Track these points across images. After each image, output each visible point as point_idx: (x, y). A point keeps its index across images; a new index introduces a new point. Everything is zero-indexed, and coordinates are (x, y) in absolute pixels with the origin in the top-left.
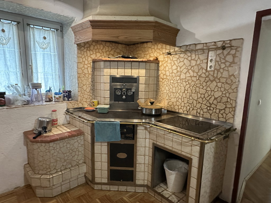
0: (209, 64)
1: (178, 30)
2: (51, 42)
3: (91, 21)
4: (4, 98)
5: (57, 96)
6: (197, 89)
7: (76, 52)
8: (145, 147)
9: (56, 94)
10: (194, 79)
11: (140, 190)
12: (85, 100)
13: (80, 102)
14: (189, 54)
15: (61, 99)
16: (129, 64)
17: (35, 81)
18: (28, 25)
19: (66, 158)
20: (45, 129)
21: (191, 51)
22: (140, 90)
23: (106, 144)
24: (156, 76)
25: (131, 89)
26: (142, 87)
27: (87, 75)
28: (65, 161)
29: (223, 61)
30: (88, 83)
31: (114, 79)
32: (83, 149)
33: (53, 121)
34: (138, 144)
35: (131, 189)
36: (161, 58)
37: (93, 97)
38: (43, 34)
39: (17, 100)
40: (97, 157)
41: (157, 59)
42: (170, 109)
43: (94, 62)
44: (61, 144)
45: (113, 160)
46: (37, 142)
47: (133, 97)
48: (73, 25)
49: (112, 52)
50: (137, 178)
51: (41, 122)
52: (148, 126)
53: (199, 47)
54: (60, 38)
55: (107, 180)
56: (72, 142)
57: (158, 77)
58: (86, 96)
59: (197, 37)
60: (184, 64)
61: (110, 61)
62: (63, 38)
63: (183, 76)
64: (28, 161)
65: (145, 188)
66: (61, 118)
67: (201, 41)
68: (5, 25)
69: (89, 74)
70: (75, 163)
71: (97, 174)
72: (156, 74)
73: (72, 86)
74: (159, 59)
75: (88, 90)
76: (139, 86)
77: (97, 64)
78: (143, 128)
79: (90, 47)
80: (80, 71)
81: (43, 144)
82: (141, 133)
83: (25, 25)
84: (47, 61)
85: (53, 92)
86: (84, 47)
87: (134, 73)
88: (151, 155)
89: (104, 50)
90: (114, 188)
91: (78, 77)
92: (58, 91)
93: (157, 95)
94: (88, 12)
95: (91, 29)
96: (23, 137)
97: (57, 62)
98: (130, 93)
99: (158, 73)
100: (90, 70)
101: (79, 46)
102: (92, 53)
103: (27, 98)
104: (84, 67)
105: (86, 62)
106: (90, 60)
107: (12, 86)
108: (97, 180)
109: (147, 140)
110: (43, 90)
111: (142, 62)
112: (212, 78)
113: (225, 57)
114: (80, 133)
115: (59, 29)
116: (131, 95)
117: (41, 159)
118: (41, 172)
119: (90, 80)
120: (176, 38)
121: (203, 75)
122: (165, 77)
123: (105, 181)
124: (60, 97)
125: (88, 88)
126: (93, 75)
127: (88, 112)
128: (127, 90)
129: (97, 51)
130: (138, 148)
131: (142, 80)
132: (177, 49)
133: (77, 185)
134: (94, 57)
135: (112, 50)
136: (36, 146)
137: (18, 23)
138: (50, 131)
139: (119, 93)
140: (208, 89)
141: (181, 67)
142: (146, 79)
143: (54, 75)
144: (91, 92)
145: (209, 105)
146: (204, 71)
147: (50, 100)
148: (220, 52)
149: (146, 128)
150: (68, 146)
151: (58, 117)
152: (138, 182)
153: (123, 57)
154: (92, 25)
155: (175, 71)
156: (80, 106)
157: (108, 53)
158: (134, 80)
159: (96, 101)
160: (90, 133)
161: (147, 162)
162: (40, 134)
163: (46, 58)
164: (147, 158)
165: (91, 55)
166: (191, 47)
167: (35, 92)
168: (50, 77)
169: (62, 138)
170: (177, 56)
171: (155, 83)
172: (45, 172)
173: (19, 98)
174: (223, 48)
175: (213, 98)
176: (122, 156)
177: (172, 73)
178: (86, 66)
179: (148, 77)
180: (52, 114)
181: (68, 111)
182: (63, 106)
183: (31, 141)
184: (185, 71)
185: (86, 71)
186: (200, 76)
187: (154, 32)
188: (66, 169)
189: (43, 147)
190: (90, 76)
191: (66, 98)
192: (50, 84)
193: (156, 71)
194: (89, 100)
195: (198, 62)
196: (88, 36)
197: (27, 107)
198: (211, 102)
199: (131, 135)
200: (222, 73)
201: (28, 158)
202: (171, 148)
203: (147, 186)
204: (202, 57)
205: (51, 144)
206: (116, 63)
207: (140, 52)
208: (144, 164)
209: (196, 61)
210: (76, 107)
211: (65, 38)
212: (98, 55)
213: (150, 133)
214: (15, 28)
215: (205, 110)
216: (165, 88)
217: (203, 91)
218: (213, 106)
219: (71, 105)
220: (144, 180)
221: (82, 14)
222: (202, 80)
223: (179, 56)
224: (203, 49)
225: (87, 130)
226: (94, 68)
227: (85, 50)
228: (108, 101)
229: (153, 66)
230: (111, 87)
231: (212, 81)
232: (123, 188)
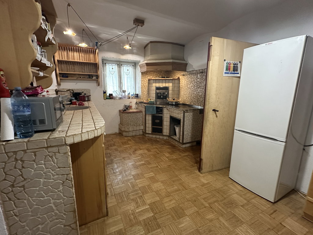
0: (198, 80)
1: (187, 64)
2: (131, 72)
3: (146, 63)
4: (112, 96)
5: (132, 96)
6: (194, 92)
7: (141, 76)
8: (167, 118)
9: (132, 95)
10: (193, 87)
11: (165, 138)
12: (144, 98)
13: (142, 99)
14: (191, 75)
15: (134, 98)
16: (164, 81)
17: (123, 89)
18: (122, 65)
19: (135, 121)
20: (127, 109)
21: (192, 74)
22: (169, 93)
23: (151, 116)
24: (178, 86)
25: (165, 93)
26: (170, 92)
27: (145, 87)
28: (134, 122)
29: (202, 79)
30: (146, 90)
31: (158, 88)
32: (142, 119)
33: (130, 106)
34: (164, 116)
35: (161, 137)
36: (181, 77)
37: (148, 97)
38: (127, 68)
39: (117, 97)
40: (147, 122)
41: (179, 78)
42: (184, 103)
43: (149, 80)
44: (133, 114)
45: (154, 123)
46: (124, 113)
47: (166, 97)
48: (140, 64)
49: (158, 75)
50: (164, 132)
51: (125, 106)
52: (168, 108)
53: (194, 72)
54: (134, 69)
55: (151, 132)
56: (137, 115)
57: (179, 87)
58: (145, 97)
59: (194, 67)
60: (189, 80)
61: (156, 80)
62: (135, 69)
63: (189, 86)
64: (120, 122)
65: (167, 137)
66: (134, 106)
67: (195, 69)
68: (113, 66)
69: (146, 86)
70: (138, 124)
71: (147, 129)
72: (178, 85)
73: (139, 92)
74: (180, 78)
75: (146, 94)
76: (169, 91)
77: (150, 81)
78: (166, 109)
79: (147, 73)
80: (142, 85)
81: (126, 114)
82: (165, 111)
83: (121, 65)
84: (129, 80)
85: (131, 95)
86: (144, 73)
87: (167, 85)
88: (169, 121)
89: (154, 74)
90: (154, 136)
91: (142, 88)
92: (133, 94)
93: (179, 96)
94: (146, 57)
95: (146, 66)
96: (119, 112)
97: (133, 81)
98: (165, 95)
99: (179, 85)
100: (147, 84)
101: (142, 73)
102: (148, 76)
103: (120, 96)
104: (144, 83)
105: (145, 81)
106: (147, 79)
107: (115, 91)
108: (147, 132)
109: (168, 114)
110: (127, 94)
111: (170, 79)
112: (198, 87)
113: (203, 77)
114: (141, 112)
115: (134, 65)
116: (165, 96)
117: (125, 120)
118: (125, 125)
119: (147, 89)
120: (186, 68)
121: (196, 85)
122: (182, 87)
123: (150, 132)
124: (133, 97)
125: (146, 93)
126: (148, 86)
127: (145, 103)
128: (163, 93)
129: (151, 75)
130: (164, 118)
131: (170, 89)
132: (187, 73)
133: (139, 134)
134: (149, 78)
135: (158, 74)
136: (124, 114)
137: (118, 65)
138: (129, 110)
139: (159, 95)
140: (197, 92)
141: (188, 82)
142: (172, 88)
143: (131, 87)
144: (147, 94)
145: (197, 99)
146: (196, 83)
147: (129, 98)
148: (201, 74)
149: (167, 109)
150: (136, 116)
151: (132, 105)
152: (164, 134)
153: (162, 77)
154: (146, 65)
155: (186, 84)
156: (142, 101)
157: (156, 75)
158: (166, 88)
159: (149, 99)
160: (144, 111)
161: (168, 125)
162: (125, 110)
163: (128, 79)
164: (168, 122)
165: (148, 77)
166: (192, 72)
167: (124, 94)
168: (130, 88)
169: (133, 112)
170: (186, 76)
171: (178, 90)
172: (126, 125)
173: (118, 96)
174: (202, 73)
175: (199, 96)
176: (158, 121)
177: (185, 84)
178: (145, 82)
179: (174, 87)
180: (130, 104)
181: (136, 102)
182: (135, 101)
183: (122, 113)
184: (189, 83)
185: (145, 85)
186: (195, 86)
187: (172, 66)
188: (134, 126)
189: (126, 115)
190: (147, 87)
191: (136, 97)
192: (129, 91)
193: (178, 84)
194: (146, 99)
195: (194, 79)
196: (145, 69)
197: (120, 100)
198: (198, 98)
199: (161, 113)
200: (202, 84)
201: (120, 121)
202: (175, 116)
203: (168, 136)
204: (195, 77)
205: (129, 114)
206: (158, 80)
207: (172, 74)
208: (167, 125)
209: (193, 79)
210: (140, 101)
211: (136, 69)
212: (151, 77)
213: (169, 111)
214: (117, 67)
215: (196, 102)
216: (182, 93)
217: (195, 93)
218: (199, 100)
219: (138, 100)
220: (167, 133)
221: (144, 58)
222: (195, 87)
223: (187, 77)
224: (195, 73)
225: (143, 110)
226: (149, 83)
227: (145, 75)
228: (154, 99)
229: (177, 81)
230: (156, 92)
231: (199, 88)
232: (158, 137)
